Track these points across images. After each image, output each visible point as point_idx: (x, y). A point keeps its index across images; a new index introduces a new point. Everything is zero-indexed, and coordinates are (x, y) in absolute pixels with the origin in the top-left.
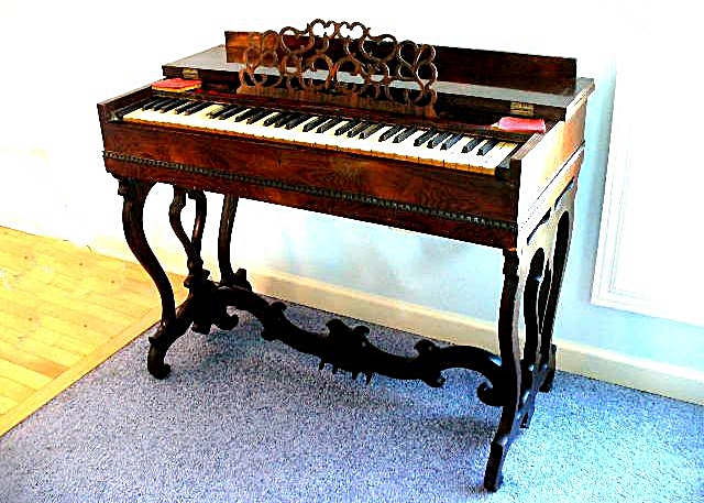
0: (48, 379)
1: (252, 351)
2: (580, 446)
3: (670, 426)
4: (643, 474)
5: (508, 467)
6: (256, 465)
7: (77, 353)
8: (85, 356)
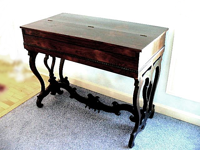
0: (9, 106)
1: (67, 101)
2: (159, 136)
3: (187, 131)
4: (176, 146)
5: (136, 141)
6: (63, 135)
7: (18, 99)
8: (20, 100)
